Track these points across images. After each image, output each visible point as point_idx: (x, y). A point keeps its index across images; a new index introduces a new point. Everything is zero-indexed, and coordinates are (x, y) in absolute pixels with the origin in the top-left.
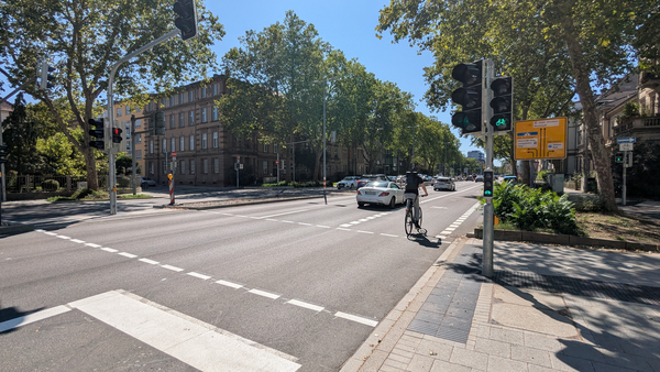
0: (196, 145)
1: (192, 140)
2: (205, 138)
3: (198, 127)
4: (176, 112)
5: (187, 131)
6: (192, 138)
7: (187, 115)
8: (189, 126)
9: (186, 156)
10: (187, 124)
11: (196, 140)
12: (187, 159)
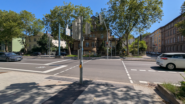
0: (176, 41)
1: (174, 39)
2: (178, 38)
3: (176, 34)
4: (170, 30)
5: (173, 36)
6: (174, 38)
7: (173, 31)
8: (174, 34)
9: (172, 45)
10: (173, 34)
11: (176, 39)
12: (172, 46)
